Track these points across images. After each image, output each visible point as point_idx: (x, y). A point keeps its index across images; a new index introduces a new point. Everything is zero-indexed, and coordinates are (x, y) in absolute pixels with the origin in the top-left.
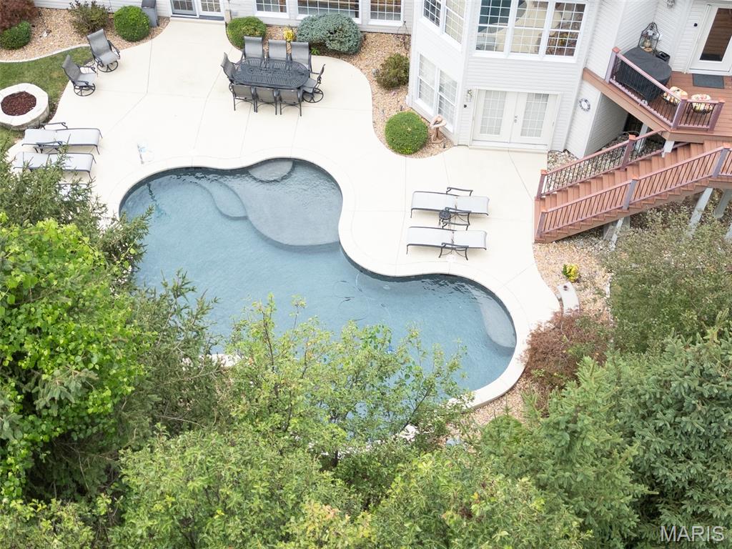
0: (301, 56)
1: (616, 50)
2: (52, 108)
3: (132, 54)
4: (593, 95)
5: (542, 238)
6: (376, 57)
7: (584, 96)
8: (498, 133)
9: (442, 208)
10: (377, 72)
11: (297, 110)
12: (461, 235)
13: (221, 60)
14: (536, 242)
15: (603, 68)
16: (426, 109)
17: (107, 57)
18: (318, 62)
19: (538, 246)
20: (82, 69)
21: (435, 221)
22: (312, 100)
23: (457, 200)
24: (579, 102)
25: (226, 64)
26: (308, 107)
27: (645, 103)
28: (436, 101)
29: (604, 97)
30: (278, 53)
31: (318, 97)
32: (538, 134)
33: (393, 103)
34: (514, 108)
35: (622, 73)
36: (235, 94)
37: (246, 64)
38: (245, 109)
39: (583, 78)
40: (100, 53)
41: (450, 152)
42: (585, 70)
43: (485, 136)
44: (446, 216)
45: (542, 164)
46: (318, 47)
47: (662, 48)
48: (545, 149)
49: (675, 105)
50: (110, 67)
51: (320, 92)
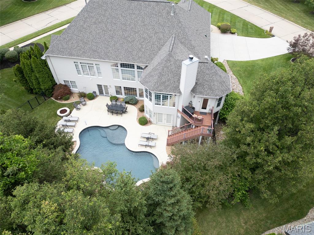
0: (123, 104)
1: (183, 106)
2: (70, 113)
3: (89, 103)
4: (180, 115)
5: (168, 145)
6: (139, 105)
7: (178, 115)
8: (162, 122)
9: (147, 137)
10: (139, 108)
11: (121, 115)
12: (151, 143)
13: (106, 104)
14: (167, 145)
15: (181, 110)
16: (147, 116)
17: (83, 103)
18: (127, 105)
19: (167, 146)
20: (78, 105)
21: (145, 140)
22: (125, 113)
23: (151, 135)
24: (177, 116)
25: (107, 105)
26: (124, 115)
27: (189, 117)
28: (149, 115)
29: (181, 116)
30: (119, 103)
31: (126, 113)
32: (170, 122)
33: (141, 115)
34: (164, 117)
35: (184, 111)
36: (108, 111)
37: (112, 106)
38: (110, 114)
39: (177, 111)
40: (82, 102)
41: (152, 125)
42: (178, 110)
43: (159, 122)
44: (148, 139)
45: (171, 129)
46: (127, 103)
47: (194, 106)
48: (172, 126)
49: (194, 118)
50: (84, 105)
51: (127, 112)
